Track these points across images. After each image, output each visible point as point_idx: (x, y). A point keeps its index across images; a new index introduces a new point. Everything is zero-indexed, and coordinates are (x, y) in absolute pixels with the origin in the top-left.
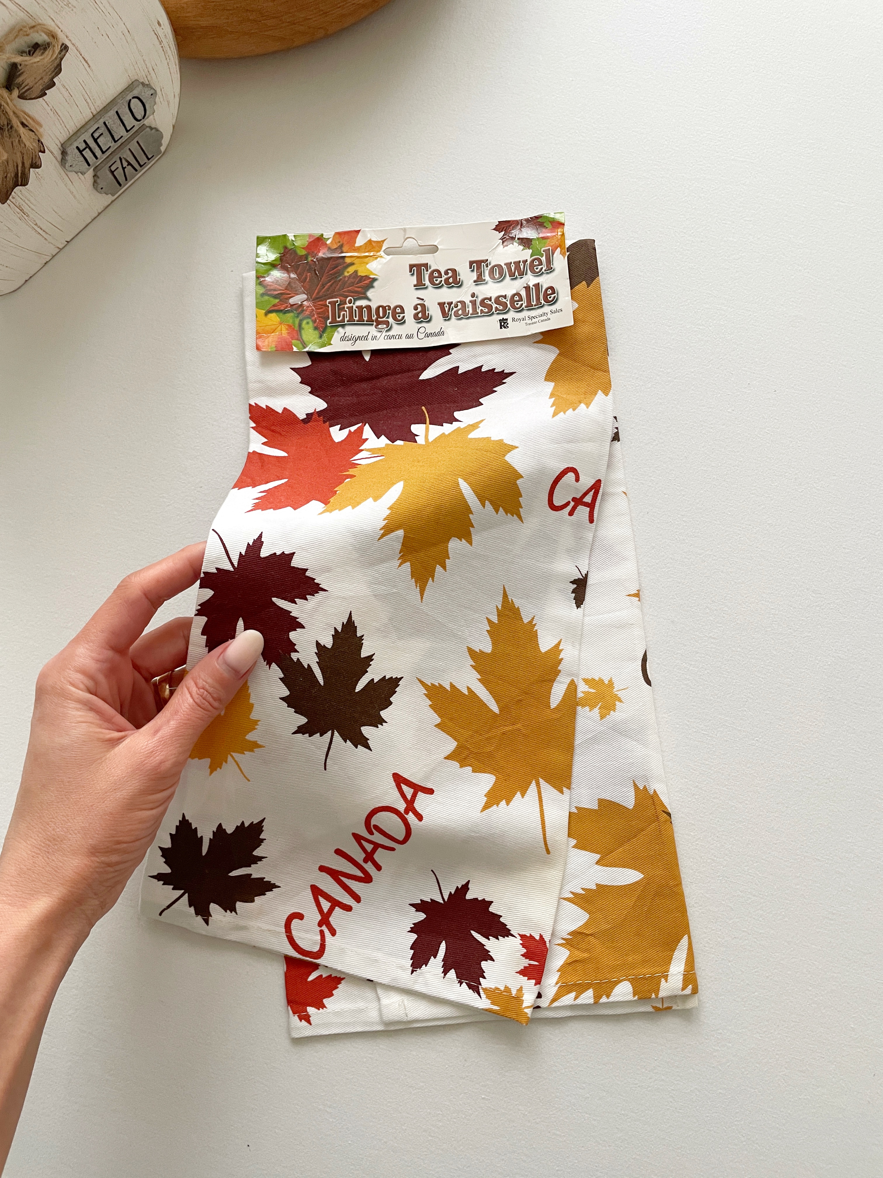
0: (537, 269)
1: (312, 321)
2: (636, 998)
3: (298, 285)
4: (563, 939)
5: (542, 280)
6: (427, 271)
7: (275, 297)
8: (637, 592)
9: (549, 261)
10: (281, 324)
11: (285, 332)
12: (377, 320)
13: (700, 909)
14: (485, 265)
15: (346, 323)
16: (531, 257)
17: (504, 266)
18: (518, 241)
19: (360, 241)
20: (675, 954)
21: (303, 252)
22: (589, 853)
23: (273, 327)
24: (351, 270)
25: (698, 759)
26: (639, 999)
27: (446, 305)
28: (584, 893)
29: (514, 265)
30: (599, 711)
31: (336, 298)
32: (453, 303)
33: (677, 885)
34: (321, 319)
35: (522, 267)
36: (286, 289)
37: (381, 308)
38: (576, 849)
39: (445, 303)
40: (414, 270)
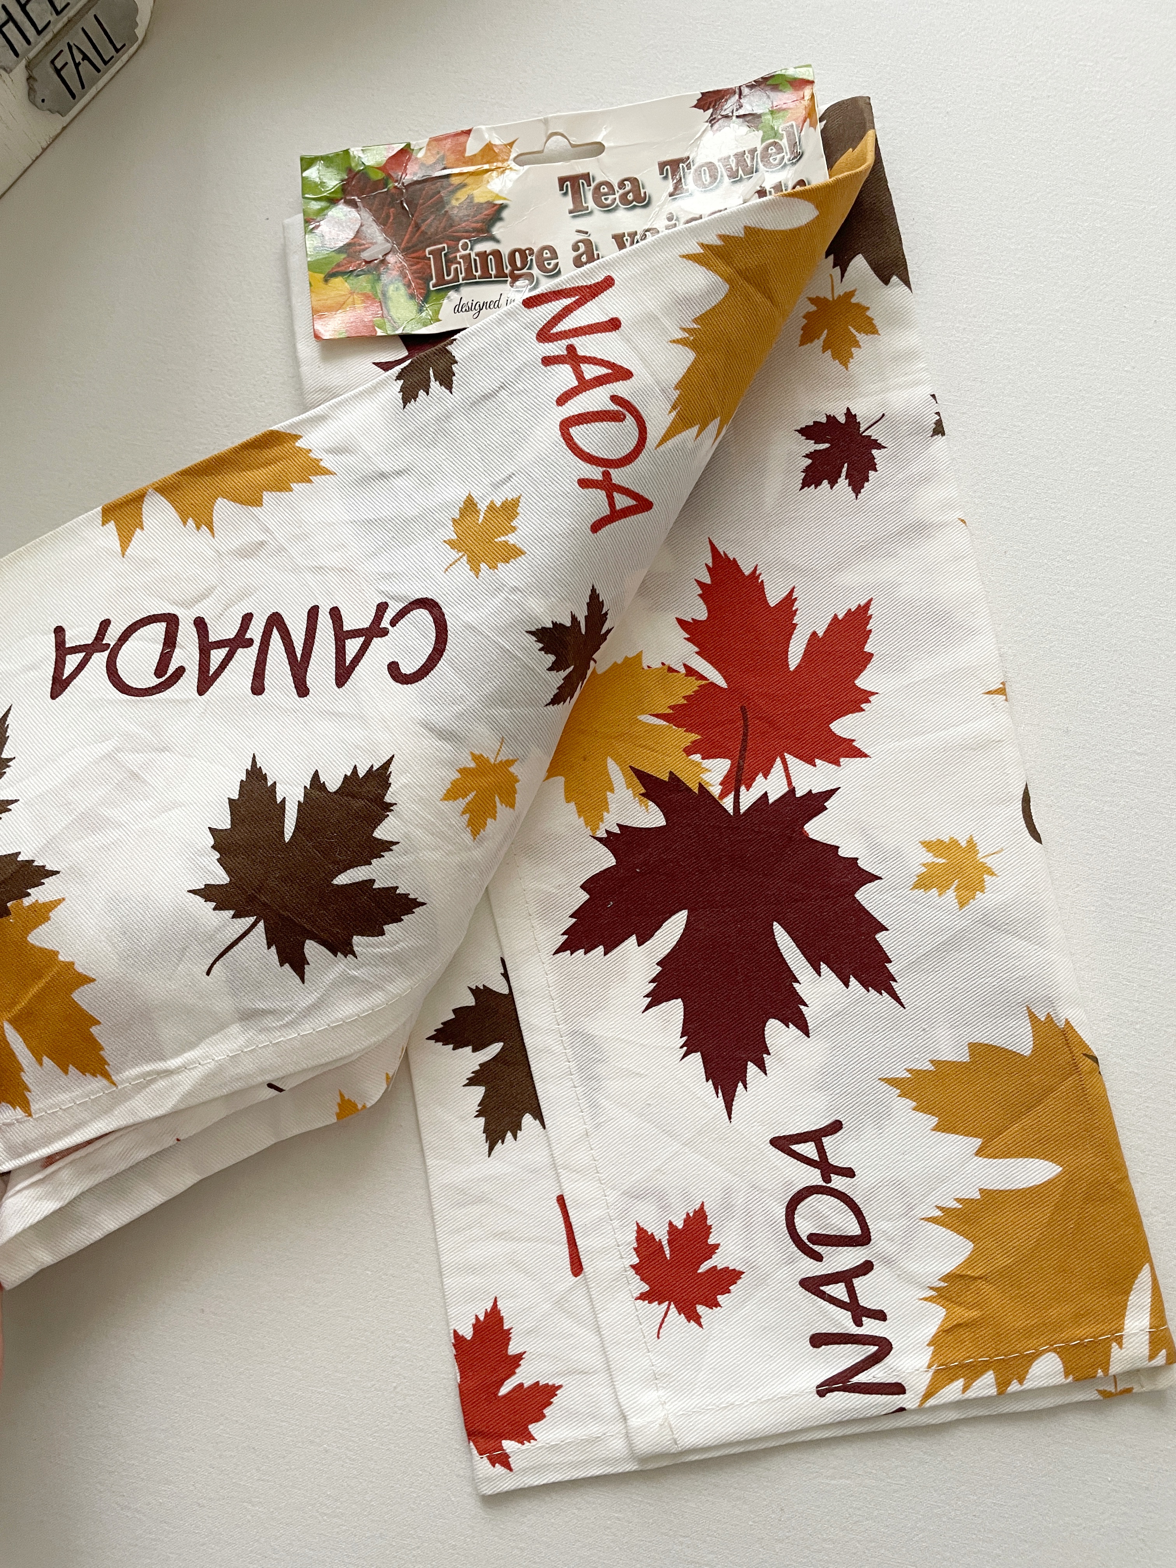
0: (775, 159)
1: (404, 284)
2: (1070, 1379)
3: (375, 231)
4: (931, 1288)
5: (786, 177)
6: (589, 185)
7: (339, 251)
8: (1001, 686)
9: (794, 146)
10: (352, 293)
11: (359, 307)
12: (512, 273)
13: (1164, 1218)
14: (685, 166)
15: (461, 282)
16: (762, 144)
18: (737, 120)
19: (473, 147)
20: (1130, 1298)
21: (379, 175)
22: (961, 1137)
23: (341, 300)
24: (462, 196)
26: (1076, 1380)
27: (627, 237)
28: (961, 1206)
30: (955, 893)
31: (441, 244)
32: (638, 233)
33: (1121, 1179)
34: (418, 281)
35: (748, 161)
36: (357, 236)
37: (517, 254)
38: (939, 1133)
39: (623, 235)
40: (567, 186)
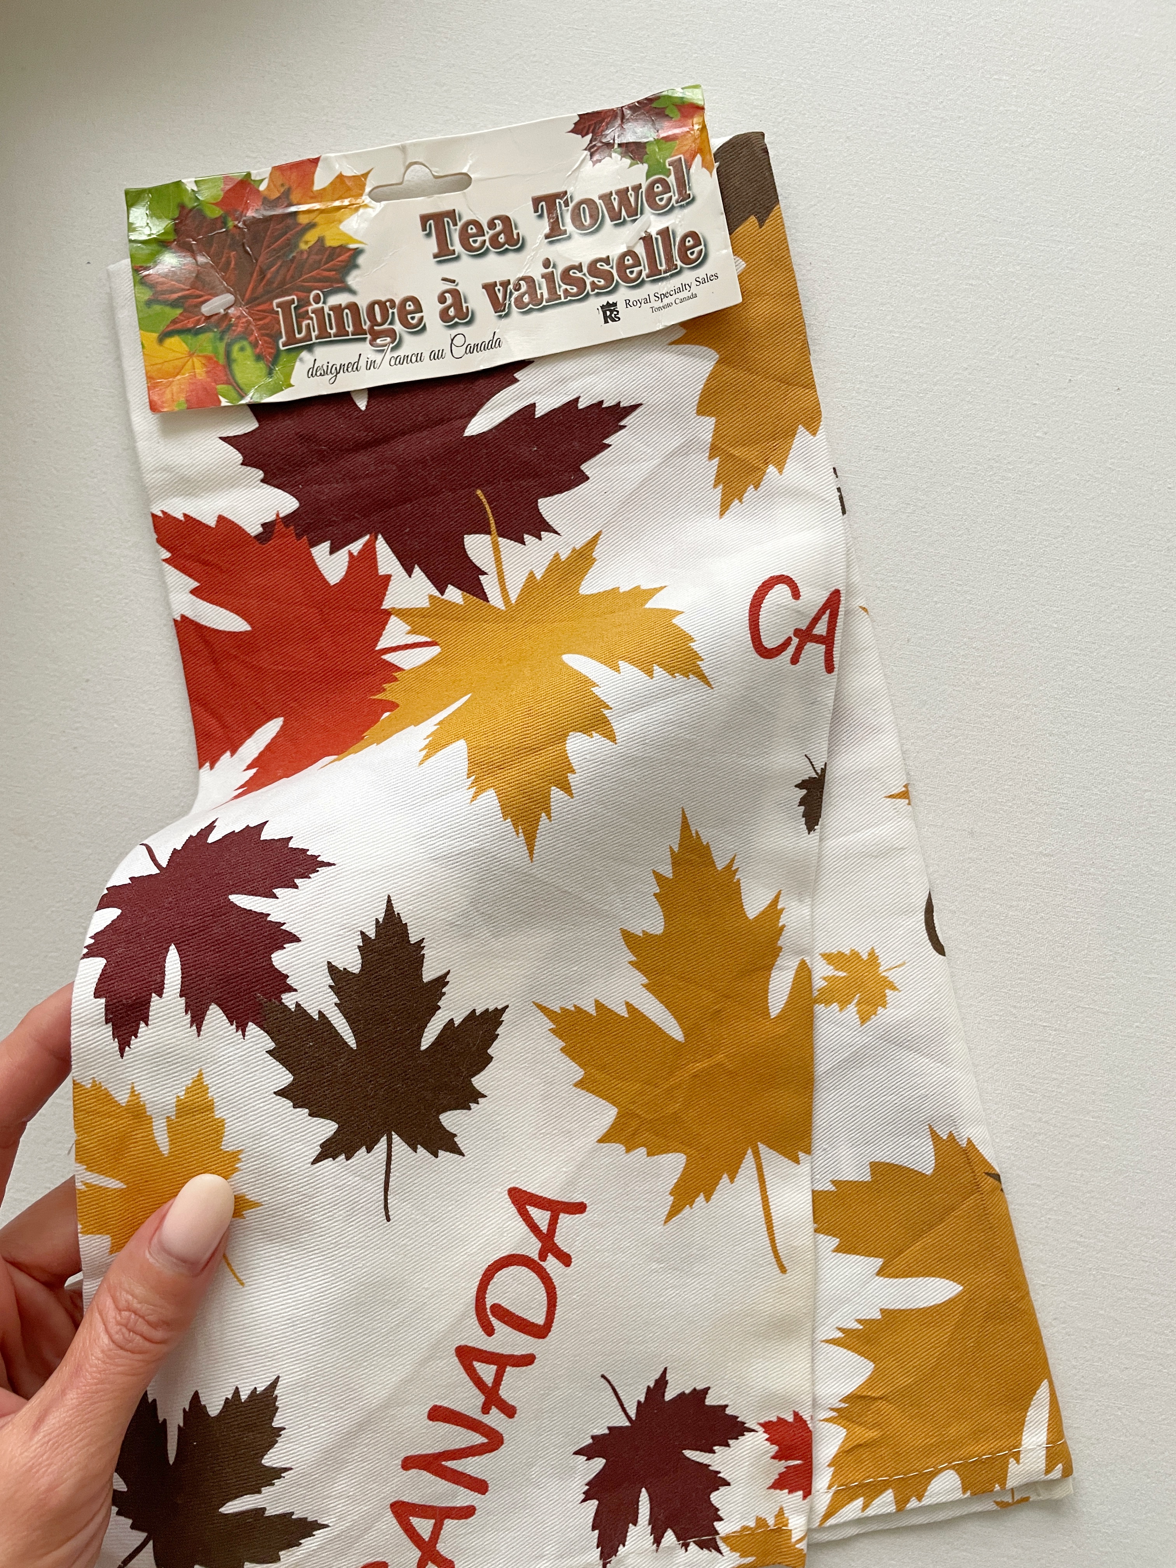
0: (661, 200)
1: (250, 343)
2: (968, 1494)
3: (216, 277)
4: (832, 1409)
5: (673, 221)
6: (455, 224)
7: (174, 304)
8: (904, 789)
9: (682, 184)
10: (191, 355)
11: (200, 372)
12: (372, 331)
13: (1064, 1328)
14: (562, 202)
15: (314, 341)
16: (647, 179)
17: (599, 202)
18: (619, 149)
19: (321, 180)
20: (1028, 1414)
21: (215, 213)
22: (862, 1257)
23: (179, 363)
24: (311, 237)
25: (1036, 1071)
26: (974, 1494)
27: (499, 287)
28: (861, 1327)
29: (616, 197)
30: (856, 1008)
31: (290, 295)
32: (512, 282)
33: (1023, 1297)
34: (266, 338)
35: (632, 200)
36: (193, 286)
37: (377, 307)
38: (840, 1254)
39: (495, 284)
40: (430, 225)
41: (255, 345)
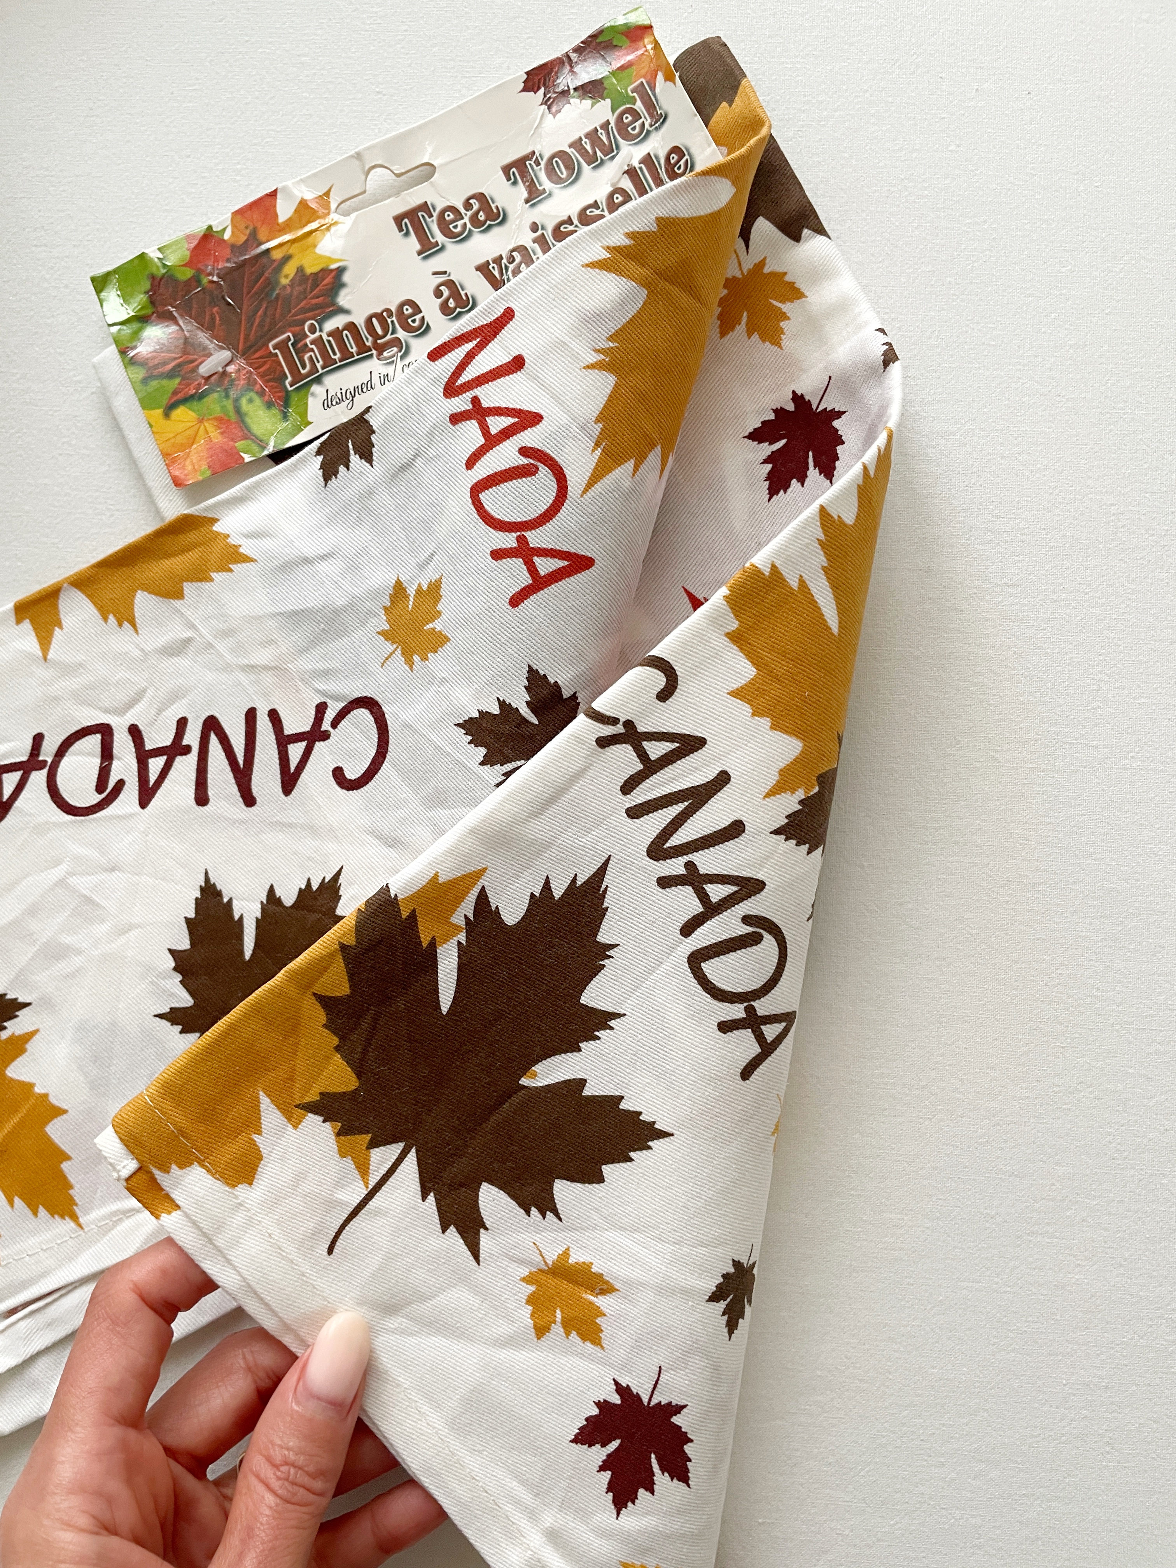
1: (257, 393)
6: (431, 216)
7: (170, 375)
10: (201, 421)
11: (216, 435)
14: (532, 163)
15: (321, 371)
16: (613, 113)
19: (284, 210)
23: (191, 432)
24: (290, 270)
27: (492, 265)
31: (284, 333)
34: (271, 384)
36: (185, 352)
37: (374, 320)
40: (406, 224)
41: (261, 394)
